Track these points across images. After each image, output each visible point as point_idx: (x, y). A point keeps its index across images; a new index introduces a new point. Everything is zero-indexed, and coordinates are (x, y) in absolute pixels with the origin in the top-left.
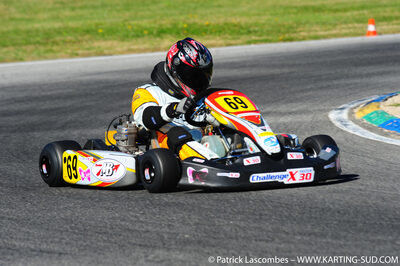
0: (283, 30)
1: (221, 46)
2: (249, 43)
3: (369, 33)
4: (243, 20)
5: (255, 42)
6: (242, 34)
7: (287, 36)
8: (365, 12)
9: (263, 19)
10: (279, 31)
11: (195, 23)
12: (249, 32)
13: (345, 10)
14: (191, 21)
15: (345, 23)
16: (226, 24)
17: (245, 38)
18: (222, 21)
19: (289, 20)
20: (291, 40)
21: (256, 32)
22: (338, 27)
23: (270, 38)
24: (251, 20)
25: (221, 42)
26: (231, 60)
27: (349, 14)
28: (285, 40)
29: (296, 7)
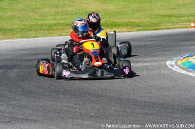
0: (153, 25)
1: (126, 32)
2: (138, 30)
3: (192, 27)
4: (136, 21)
5: (141, 30)
6: (135, 27)
7: (155, 28)
8: (191, 18)
9: (146, 20)
10: (152, 25)
11: (115, 22)
12: (139, 26)
13: (182, 17)
14: (114, 21)
15: (182, 22)
16: (129, 22)
17: (136, 28)
18: (127, 20)
19: (157, 21)
20: (157, 29)
21: (141, 26)
22: (178, 24)
23: (148, 28)
24: (140, 21)
25: (126, 30)
26: (129, 38)
27: (184, 18)
28: (154, 30)
29: (161, 15)
